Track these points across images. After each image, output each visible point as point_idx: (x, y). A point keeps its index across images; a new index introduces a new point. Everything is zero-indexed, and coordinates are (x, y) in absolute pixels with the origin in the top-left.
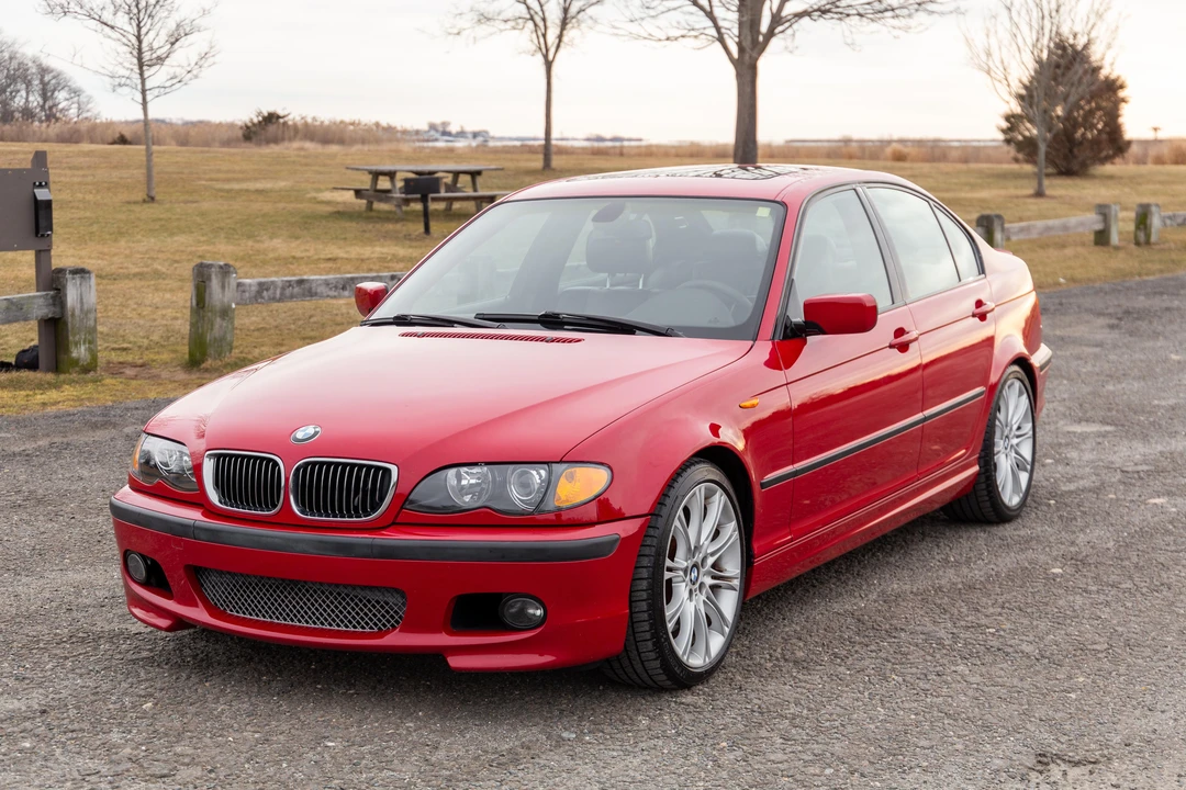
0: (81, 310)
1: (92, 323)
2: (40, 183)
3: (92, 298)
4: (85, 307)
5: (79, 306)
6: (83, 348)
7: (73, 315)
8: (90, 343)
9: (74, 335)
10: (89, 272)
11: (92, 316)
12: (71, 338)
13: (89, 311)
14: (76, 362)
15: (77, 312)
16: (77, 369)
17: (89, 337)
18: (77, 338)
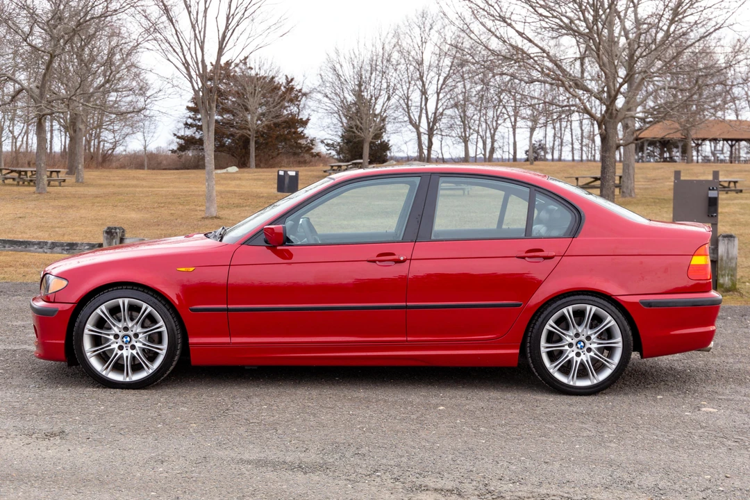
0: (728, 257)
1: (734, 265)
2: (713, 188)
3: (735, 251)
4: (730, 256)
5: (726, 255)
6: (727, 278)
7: (722, 260)
8: (731, 276)
9: (721, 271)
10: (734, 237)
11: (734, 262)
12: (719, 272)
13: (732, 258)
14: (722, 285)
15: (725, 258)
16: (722, 289)
17: (731, 273)
18: (723, 272)
